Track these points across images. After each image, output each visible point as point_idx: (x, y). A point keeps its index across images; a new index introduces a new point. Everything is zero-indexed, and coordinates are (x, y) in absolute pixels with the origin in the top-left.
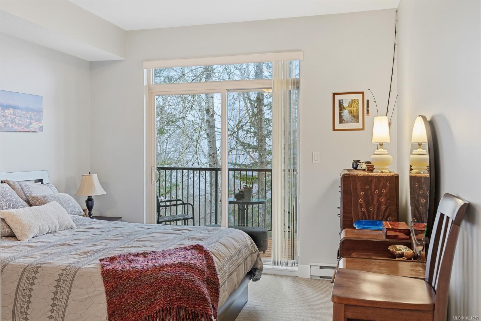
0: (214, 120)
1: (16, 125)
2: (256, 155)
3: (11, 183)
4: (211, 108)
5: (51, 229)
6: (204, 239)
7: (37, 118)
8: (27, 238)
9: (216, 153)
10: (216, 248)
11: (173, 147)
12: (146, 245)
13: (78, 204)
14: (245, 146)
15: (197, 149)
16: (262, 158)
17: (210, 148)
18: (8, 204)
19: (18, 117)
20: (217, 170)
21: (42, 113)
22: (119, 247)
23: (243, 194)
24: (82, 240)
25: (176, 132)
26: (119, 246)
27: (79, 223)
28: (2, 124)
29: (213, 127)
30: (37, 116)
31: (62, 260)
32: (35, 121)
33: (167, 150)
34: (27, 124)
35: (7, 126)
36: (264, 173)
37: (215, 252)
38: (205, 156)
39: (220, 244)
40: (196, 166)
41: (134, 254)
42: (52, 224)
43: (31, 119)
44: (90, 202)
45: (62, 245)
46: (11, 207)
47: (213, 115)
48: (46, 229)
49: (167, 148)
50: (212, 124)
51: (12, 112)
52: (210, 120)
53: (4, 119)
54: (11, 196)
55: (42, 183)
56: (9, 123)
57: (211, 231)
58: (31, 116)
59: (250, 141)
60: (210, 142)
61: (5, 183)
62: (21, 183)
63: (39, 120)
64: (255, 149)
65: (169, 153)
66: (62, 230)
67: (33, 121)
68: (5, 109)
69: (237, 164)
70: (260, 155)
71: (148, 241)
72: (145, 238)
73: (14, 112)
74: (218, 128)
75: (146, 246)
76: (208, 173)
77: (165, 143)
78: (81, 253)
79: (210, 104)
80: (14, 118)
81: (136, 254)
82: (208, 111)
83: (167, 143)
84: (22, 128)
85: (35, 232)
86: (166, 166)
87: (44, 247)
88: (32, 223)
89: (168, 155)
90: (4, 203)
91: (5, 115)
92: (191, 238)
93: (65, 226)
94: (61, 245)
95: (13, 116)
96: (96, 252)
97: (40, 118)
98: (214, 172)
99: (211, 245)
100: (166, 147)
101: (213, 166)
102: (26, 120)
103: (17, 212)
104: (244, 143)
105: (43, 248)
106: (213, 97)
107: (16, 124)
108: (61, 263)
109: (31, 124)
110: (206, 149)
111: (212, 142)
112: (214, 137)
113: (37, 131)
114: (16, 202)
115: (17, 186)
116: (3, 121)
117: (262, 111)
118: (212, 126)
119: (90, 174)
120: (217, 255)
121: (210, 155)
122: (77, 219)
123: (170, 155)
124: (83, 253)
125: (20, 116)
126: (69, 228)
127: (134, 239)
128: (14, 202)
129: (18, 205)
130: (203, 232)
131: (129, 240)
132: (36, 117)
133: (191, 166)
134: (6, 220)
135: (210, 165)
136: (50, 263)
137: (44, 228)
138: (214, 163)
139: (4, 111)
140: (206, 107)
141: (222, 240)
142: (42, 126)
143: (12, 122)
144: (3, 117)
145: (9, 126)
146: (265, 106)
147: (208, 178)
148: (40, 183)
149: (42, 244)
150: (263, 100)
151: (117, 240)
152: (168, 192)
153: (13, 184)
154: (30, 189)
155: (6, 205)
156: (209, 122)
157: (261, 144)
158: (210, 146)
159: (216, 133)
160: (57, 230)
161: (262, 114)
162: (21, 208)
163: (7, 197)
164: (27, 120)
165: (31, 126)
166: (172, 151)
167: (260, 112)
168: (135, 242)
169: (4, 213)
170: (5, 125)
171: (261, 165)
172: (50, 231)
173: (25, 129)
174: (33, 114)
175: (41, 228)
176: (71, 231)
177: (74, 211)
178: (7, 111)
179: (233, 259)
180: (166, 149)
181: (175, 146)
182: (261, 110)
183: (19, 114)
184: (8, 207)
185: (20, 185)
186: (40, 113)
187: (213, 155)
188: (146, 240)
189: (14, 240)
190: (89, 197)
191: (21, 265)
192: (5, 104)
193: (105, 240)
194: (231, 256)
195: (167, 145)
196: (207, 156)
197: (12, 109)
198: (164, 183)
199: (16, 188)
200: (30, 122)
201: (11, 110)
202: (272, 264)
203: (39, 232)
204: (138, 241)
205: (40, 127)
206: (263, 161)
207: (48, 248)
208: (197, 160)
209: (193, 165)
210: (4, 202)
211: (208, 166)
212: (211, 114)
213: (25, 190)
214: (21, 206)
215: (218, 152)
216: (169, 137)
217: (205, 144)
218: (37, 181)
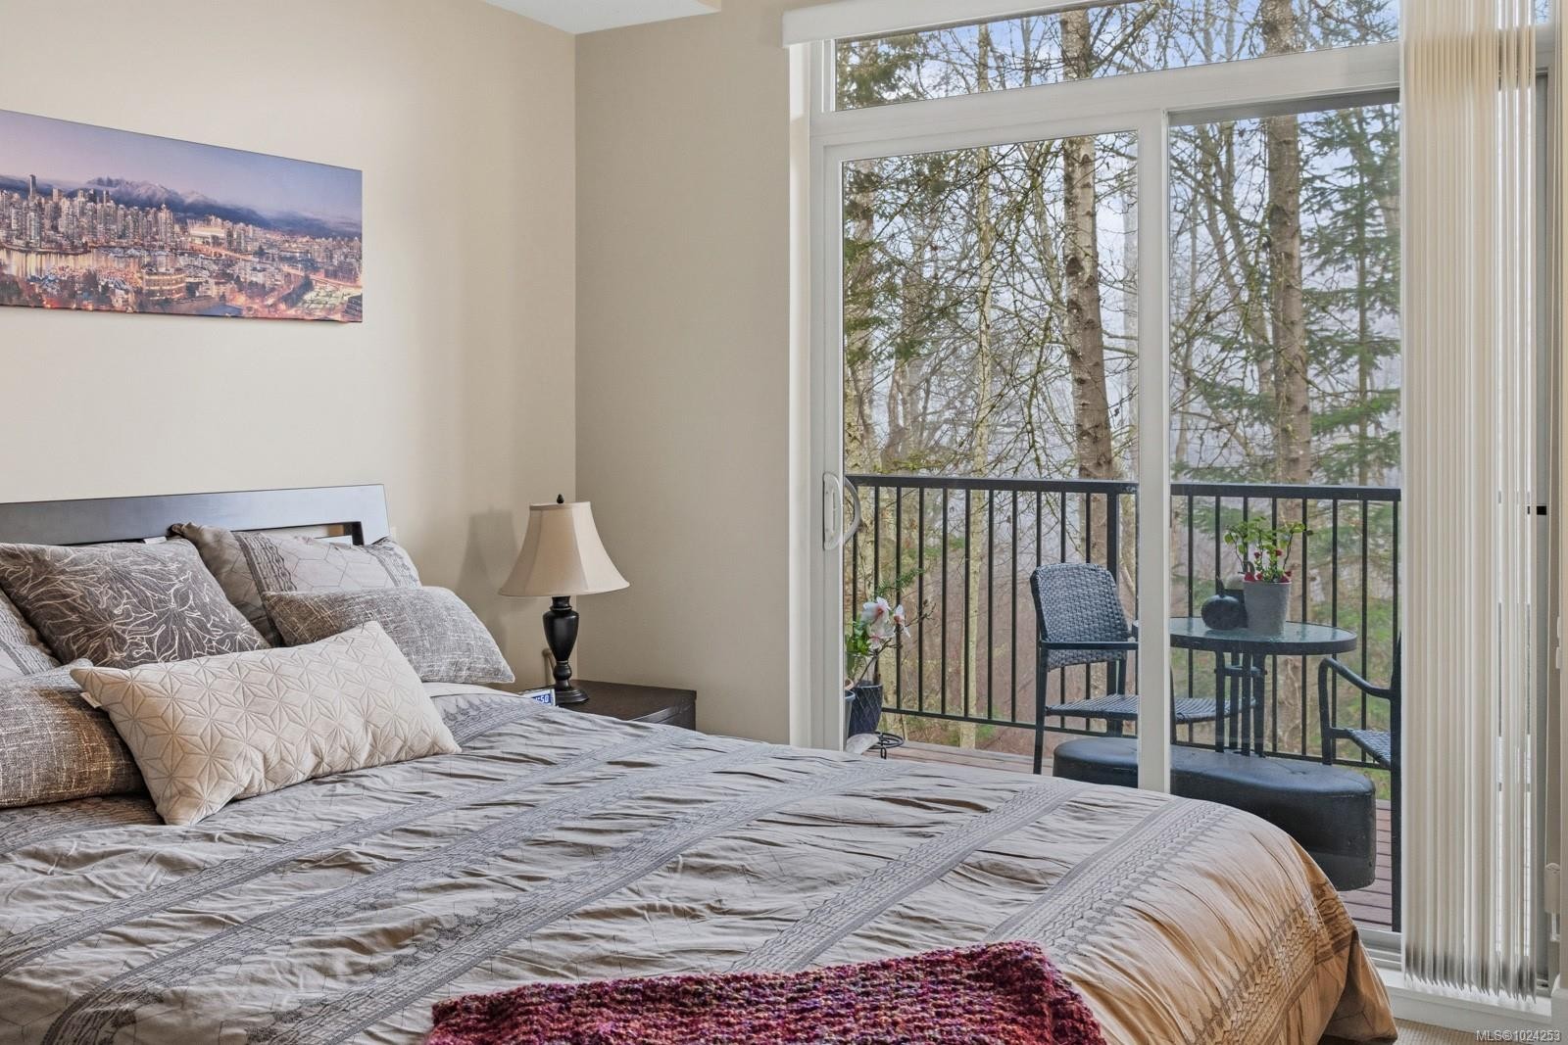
0: (1099, 300)
1: (240, 290)
2: (1262, 432)
3: (208, 537)
4: (1086, 255)
5: (326, 760)
6: (1054, 881)
7: (336, 263)
8: (197, 806)
9: (1108, 426)
10: (1125, 961)
11: (949, 405)
12: (728, 905)
13: (488, 636)
14: (1218, 397)
15: (1034, 411)
16: (1290, 444)
17: (1084, 404)
18: (158, 633)
19: (250, 257)
20: (1114, 491)
21: (360, 240)
22: (580, 910)
23: (1243, 602)
24: (435, 835)
25: (959, 352)
26: (579, 904)
27: (473, 729)
28: (177, 283)
29: (1094, 326)
30: (338, 252)
31: (254, 979)
32: (326, 276)
33: (929, 418)
34: (292, 287)
35: (197, 294)
36: (1298, 505)
37: (1121, 990)
38: (1063, 438)
39: (1152, 926)
40: (1029, 473)
41: (627, 991)
42: (334, 735)
43: (311, 265)
44: (561, 624)
45: (322, 863)
46: (171, 646)
47: (1093, 282)
48: (298, 762)
49: (930, 410)
50: (1089, 317)
51: (222, 234)
52: (1084, 300)
53: (182, 261)
54: (182, 599)
55: (358, 540)
56: (207, 282)
57: (1092, 819)
58: (307, 252)
59: (1245, 376)
60: (1081, 382)
61: (183, 536)
62: (250, 539)
63: (347, 273)
64: (1263, 409)
65: (936, 429)
66: (387, 764)
67: (320, 276)
68: (188, 221)
69: (1187, 467)
70: (1285, 430)
71: (744, 871)
72: (733, 850)
73: (230, 234)
74: (1113, 333)
75: (724, 913)
76: (1075, 501)
77: (922, 394)
78: (371, 934)
79: (1084, 241)
80: (231, 263)
81: (633, 991)
82: (1074, 266)
83: (928, 392)
84: (270, 301)
85: (236, 778)
86: (923, 473)
87: (237, 872)
88: (229, 733)
89: (932, 435)
90: (142, 628)
91: (188, 247)
92: (981, 867)
93: (399, 743)
94: (316, 864)
95: (224, 252)
96: (453, 933)
97: (351, 264)
98: (1103, 497)
99: (1094, 932)
100: (925, 408)
101: (1095, 473)
102: (286, 268)
103: (167, 680)
104: (1214, 385)
105: (227, 877)
106: (1092, 215)
107: (241, 286)
108: (235, 1005)
109: (307, 286)
110: (1068, 415)
111: (1090, 384)
112: (1099, 365)
113: (338, 317)
114: (202, 627)
115: (234, 555)
116: (179, 270)
117: (1289, 256)
118: (1089, 322)
119: (560, 500)
120: (1131, 1007)
121: (1082, 433)
122: (471, 705)
123: (938, 434)
124: (382, 939)
125: (260, 253)
126: (424, 751)
127: (676, 853)
128: (191, 625)
129: (210, 641)
130: (1049, 820)
131: (645, 863)
132: (331, 258)
133: (1011, 472)
134: (115, 717)
135: (1082, 469)
136: (180, 1001)
137: (285, 753)
138: (1099, 464)
139: (184, 230)
140: (1068, 252)
141: (1158, 897)
142: (360, 298)
143: (224, 277)
144: (182, 254)
145: (209, 293)
146: (1303, 242)
147: (1075, 521)
148: (348, 539)
149: (235, 852)
150: (1296, 213)
151: (591, 851)
152: (908, 580)
153: (213, 545)
154: (288, 565)
155: (150, 641)
156: (1079, 309)
157: (1288, 387)
158: (1082, 397)
159: (1107, 354)
160: (362, 763)
161: (1292, 268)
162: (220, 652)
163: (160, 601)
164: (292, 271)
165: (308, 296)
166: (946, 421)
167: (1284, 261)
168: (676, 879)
169: (104, 684)
170: (191, 289)
171: (1288, 470)
172: (325, 768)
173: (282, 306)
174: (317, 247)
175: (274, 759)
176: (423, 770)
177: (469, 669)
178: (199, 232)
179: (1228, 1026)
180: (924, 414)
181: (958, 404)
182: (1286, 254)
183: (257, 244)
184: (159, 649)
185: (245, 548)
186: (351, 239)
187: (1094, 431)
188: (734, 870)
189: (136, 813)
190: (556, 600)
191: (55, 992)
192: (189, 200)
193: (535, 849)
194: (1212, 1005)
195: (926, 402)
196: (1069, 439)
197: (224, 219)
198: (915, 534)
199: (226, 562)
200: (307, 277)
201: (216, 225)
202: (1403, 963)
203: (260, 775)
204: (693, 868)
205: (350, 300)
206: (1294, 456)
207: (247, 879)
208: (1032, 450)
209: (1017, 468)
210: (143, 624)
211: (1075, 476)
212: (1087, 276)
213: (263, 569)
214: (221, 642)
215: (1114, 422)
216: (934, 372)
217: (1063, 394)
218: (333, 529)
